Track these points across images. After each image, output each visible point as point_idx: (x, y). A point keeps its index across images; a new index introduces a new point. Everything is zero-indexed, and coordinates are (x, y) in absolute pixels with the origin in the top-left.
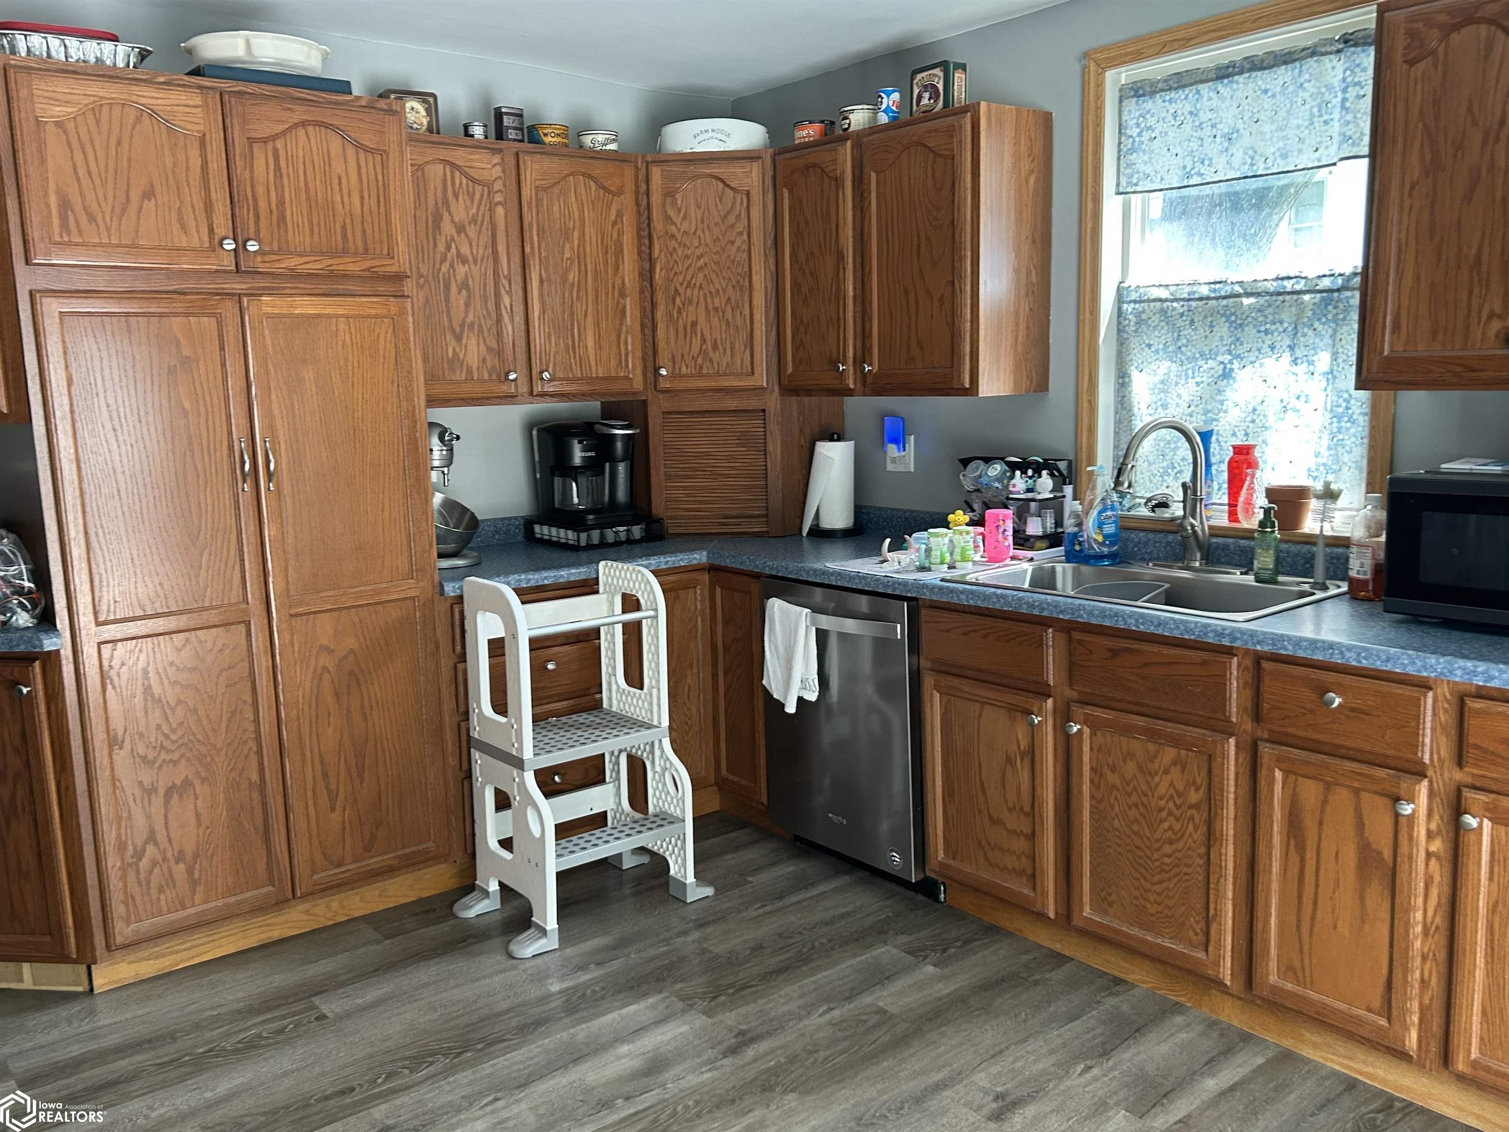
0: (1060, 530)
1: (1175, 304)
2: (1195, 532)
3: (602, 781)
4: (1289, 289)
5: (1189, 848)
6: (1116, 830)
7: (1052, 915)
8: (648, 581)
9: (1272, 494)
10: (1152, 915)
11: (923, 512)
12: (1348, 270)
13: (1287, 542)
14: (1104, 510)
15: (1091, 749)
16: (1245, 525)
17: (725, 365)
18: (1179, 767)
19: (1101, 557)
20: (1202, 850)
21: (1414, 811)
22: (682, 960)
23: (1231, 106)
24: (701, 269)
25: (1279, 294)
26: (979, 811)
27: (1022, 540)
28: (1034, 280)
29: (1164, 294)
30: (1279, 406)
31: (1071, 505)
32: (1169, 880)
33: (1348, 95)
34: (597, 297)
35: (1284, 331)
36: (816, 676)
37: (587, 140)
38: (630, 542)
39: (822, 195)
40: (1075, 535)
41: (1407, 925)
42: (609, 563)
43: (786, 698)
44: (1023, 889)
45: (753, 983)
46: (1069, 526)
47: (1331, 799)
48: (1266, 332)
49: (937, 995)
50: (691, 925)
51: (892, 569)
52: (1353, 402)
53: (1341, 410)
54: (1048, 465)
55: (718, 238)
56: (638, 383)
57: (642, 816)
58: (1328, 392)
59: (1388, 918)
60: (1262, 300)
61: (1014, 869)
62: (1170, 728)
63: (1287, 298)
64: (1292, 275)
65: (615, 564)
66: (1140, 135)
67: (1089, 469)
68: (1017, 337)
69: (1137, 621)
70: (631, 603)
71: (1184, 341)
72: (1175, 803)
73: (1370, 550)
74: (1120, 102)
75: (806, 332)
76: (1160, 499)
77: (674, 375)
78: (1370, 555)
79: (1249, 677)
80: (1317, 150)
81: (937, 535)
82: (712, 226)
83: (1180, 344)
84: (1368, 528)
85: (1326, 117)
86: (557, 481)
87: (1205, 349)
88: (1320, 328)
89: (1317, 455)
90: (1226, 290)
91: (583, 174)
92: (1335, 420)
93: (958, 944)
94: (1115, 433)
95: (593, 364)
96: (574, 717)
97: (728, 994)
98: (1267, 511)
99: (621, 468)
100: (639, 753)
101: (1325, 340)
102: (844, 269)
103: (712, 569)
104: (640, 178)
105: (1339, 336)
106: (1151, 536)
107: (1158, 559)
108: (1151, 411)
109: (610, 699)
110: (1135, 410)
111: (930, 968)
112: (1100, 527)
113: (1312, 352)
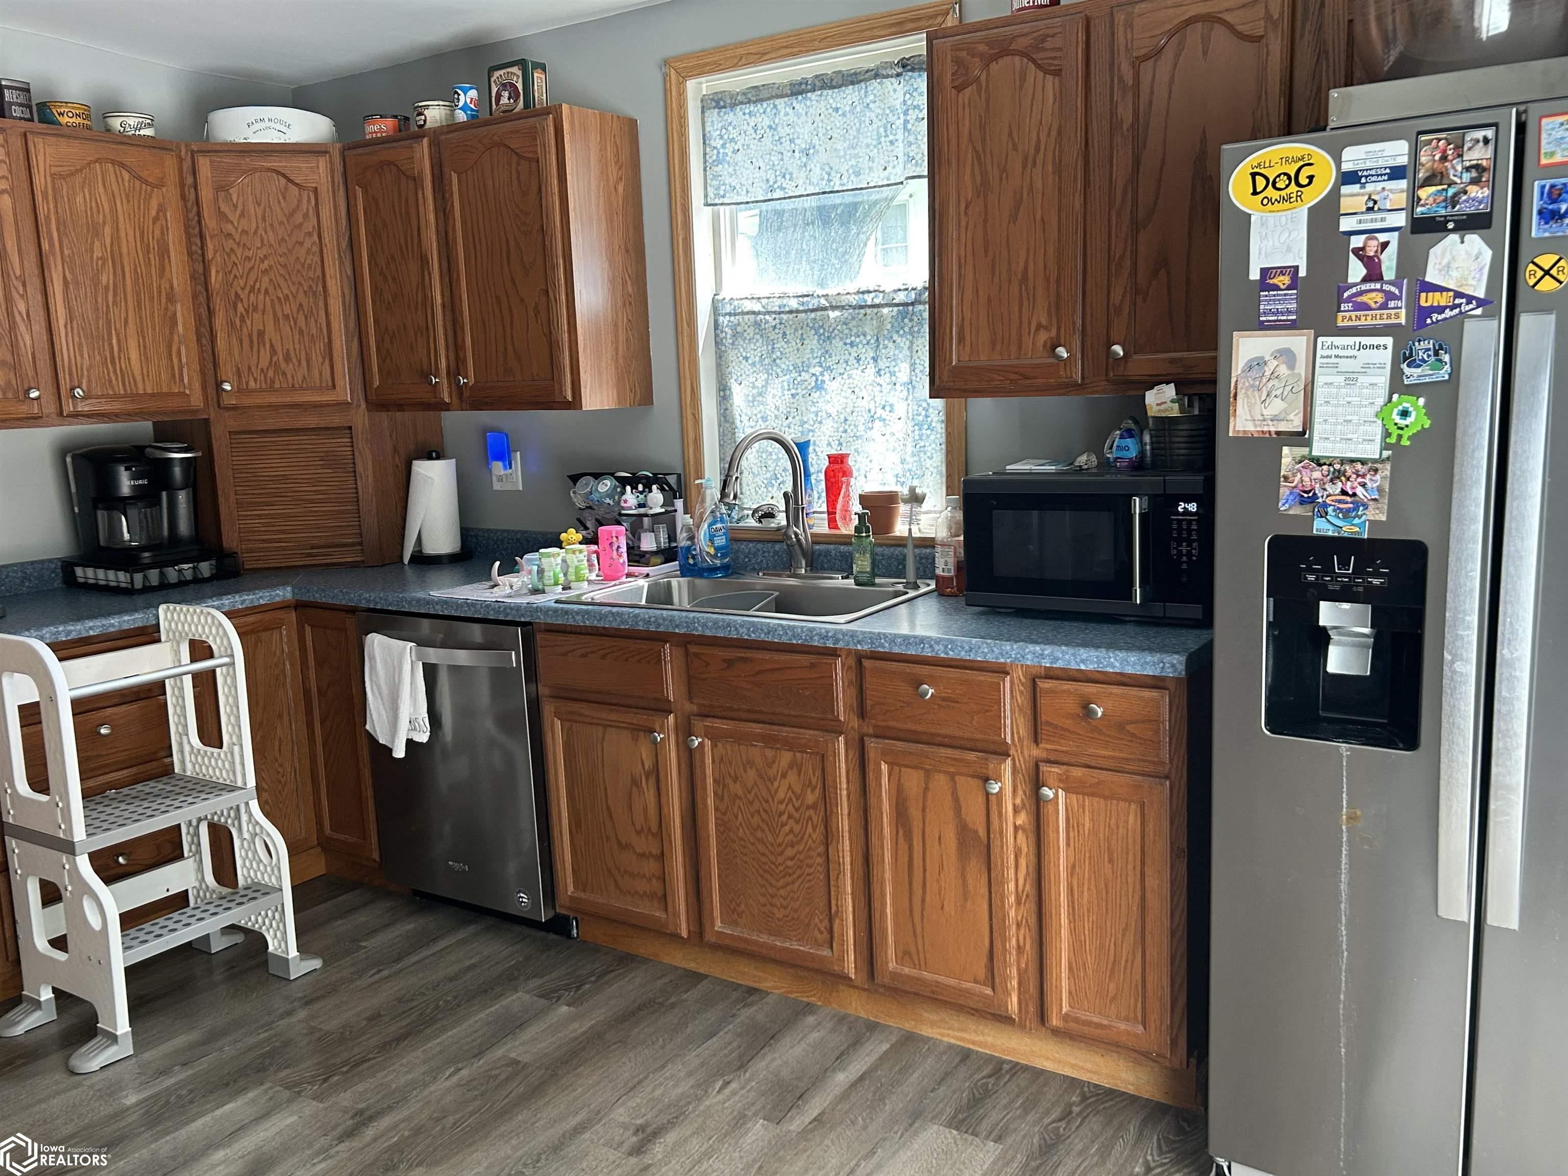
0: (674, 545)
1: (767, 317)
2: (798, 540)
3: (180, 856)
4: (869, 303)
5: (810, 849)
6: (741, 839)
7: (685, 934)
8: (220, 624)
9: (864, 499)
10: (779, 920)
11: (535, 533)
12: (920, 286)
13: (881, 545)
14: (714, 523)
15: (713, 761)
16: (844, 531)
17: (300, 379)
18: (795, 770)
19: (713, 570)
20: (822, 849)
21: (1001, 788)
22: (287, 1044)
23: (807, 122)
24: (265, 272)
25: (861, 307)
26: (608, 838)
27: (637, 557)
28: (630, 289)
29: (757, 307)
30: (867, 416)
31: (683, 519)
32: (793, 883)
33: (908, 118)
34: (139, 303)
35: (868, 344)
36: (426, 715)
37: (116, 123)
38: (198, 580)
39: (400, 195)
40: (688, 549)
41: (1003, 897)
42: (171, 606)
43: (393, 742)
44: (654, 911)
45: (371, 1056)
46: (682, 541)
47: (931, 786)
48: (852, 344)
49: (571, 1036)
50: (296, 1004)
51: (503, 593)
52: (931, 410)
53: (921, 418)
54: (656, 480)
55: (283, 239)
56: (197, 400)
57: (230, 890)
58: (909, 401)
59: (987, 893)
60: (846, 314)
61: (645, 892)
62: (785, 732)
63: (869, 311)
64: (872, 289)
65: (178, 607)
66: (723, 146)
67: (697, 482)
68: (617, 349)
69: (749, 630)
70: (200, 650)
71: (779, 354)
72: (794, 806)
73: (952, 549)
74: (703, 112)
75: (392, 343)
76: (765, 509)
77: (240, 390)
78: (952, 553)
79: (852, 676)
80: (885, 169)
81: (549, 555)
82: (276, 225)
83: (774, 356)
84: (950, 528)
85: (891, 137)
86: (101, 515)
87: (797, 361)
88: (899, 340)
89: (903, 461)
90: (813, 303)
91: (113, 162)
92: (916, 428)
93: (593, 979)
94: (720, 445)
95: (139, 378)
96: (139, 787)
97: (343, 1073)
98: (861, 517)
99: (182, 497)
100: (223, 820)
101: (904, 352)
102: (430, 274)
103: (299, 606)
104: (185, 168)
105: (915, 348)
106: (760, 546)
107: (767, 568)
108: (753, 424)
109: (183, 762)
110: (738, 422)
111: (564, 1009)
112: (711, 540)
113: (893, 363)
